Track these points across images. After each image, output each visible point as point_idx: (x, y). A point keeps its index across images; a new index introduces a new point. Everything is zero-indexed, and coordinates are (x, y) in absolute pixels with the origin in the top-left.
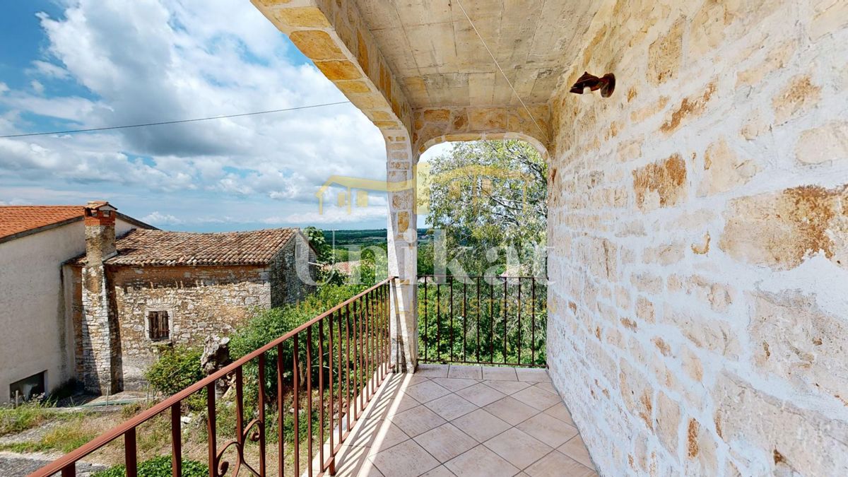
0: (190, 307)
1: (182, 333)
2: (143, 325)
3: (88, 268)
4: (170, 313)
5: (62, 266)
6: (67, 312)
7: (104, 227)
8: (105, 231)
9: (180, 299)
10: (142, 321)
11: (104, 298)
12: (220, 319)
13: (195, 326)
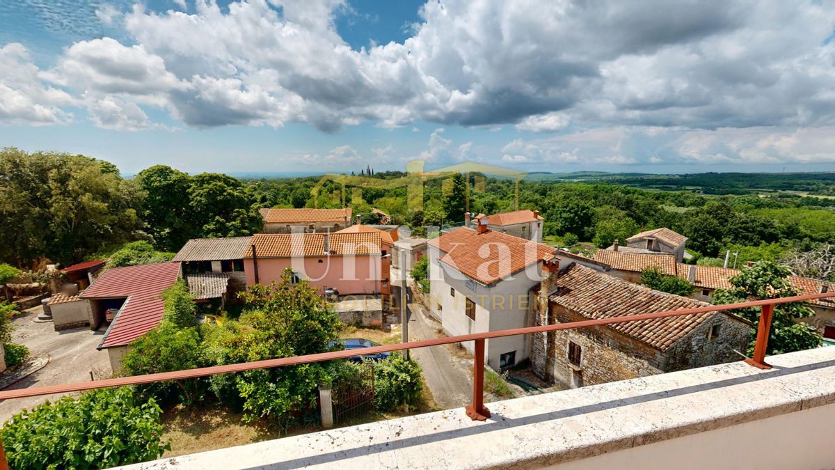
0: (596, 352)
1: (588, 367)
2: (566, 348)
3: (540, 298)
4: (582, 349)
5: (529, 291)
6: (529, 319)
7: (551, 273)
8: (552, 276)
9: (590, 343)
10: (565, 344)
11: (546, 320)
12: (617, 373)
13: (597, 367)
